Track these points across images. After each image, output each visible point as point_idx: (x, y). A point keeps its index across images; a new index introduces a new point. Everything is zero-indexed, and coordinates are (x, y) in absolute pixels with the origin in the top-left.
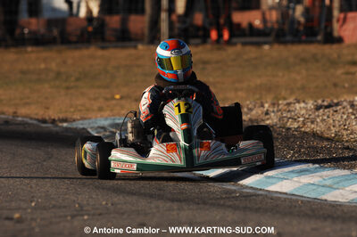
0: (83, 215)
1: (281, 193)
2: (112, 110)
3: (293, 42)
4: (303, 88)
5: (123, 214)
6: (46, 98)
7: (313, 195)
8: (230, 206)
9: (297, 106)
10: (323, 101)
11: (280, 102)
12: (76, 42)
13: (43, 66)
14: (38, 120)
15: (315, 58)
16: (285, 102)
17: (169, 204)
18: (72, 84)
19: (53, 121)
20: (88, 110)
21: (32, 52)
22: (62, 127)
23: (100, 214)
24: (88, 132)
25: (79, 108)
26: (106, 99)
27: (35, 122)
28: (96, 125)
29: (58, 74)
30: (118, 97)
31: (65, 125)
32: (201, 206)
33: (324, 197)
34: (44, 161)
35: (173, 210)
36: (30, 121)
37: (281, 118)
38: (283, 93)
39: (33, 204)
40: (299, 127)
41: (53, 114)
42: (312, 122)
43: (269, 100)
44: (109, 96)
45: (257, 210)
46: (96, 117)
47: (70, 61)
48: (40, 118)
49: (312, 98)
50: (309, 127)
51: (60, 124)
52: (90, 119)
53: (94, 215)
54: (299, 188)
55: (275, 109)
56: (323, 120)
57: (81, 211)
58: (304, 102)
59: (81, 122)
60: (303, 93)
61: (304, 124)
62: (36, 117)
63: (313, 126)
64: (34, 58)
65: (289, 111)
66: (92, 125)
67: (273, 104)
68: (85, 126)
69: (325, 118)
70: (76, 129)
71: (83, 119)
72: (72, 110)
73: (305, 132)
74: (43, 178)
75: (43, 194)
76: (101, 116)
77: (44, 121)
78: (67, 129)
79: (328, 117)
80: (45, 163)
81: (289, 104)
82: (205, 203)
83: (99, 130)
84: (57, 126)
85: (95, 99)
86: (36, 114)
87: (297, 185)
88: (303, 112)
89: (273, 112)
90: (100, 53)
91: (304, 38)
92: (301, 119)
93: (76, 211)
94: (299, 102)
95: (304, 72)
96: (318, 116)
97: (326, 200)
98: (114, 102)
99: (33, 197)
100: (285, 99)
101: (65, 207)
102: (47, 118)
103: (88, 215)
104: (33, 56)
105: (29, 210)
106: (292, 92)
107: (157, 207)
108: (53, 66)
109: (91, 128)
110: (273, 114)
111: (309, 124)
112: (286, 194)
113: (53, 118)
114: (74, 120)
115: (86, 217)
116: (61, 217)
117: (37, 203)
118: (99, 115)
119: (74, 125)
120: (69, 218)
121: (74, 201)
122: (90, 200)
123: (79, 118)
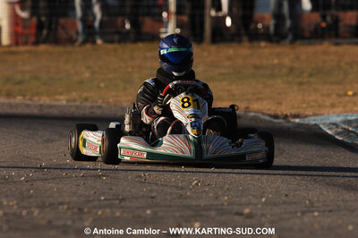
0: (313, 212)
2: (344, 107)
5: (353, 211)
6: (279, 94)
12: (310, 38)
13: (276, 61)
14: (270, 116)
18: (305, 80)
19: (286, 117)
20: (320, 106)
21: (265, 47)
22: (294, 123)
23: (330, 211)
24: (320, 128)
25: (312, 104)
26: (339, 96)
27: (268, 118)
28: (328, 122)
29: (291, 70)
30: (350, 93)
31: (297, 120)
36: (263, 117)
39: (264, 200)
41: (285, 109)
44: (342, 92)
46: (329, 114)
47: (303, 57)
48: (272, 113)
51: (292, 120)
52: (322, 115)
53: (324, 211)
57: (310, 208)
59: (313, 118)
62: (269, 112)
64: (267, 54)
66: (324, 122)
68: (318, 123)
70: (308, 125)
71: (315, 115)
72: (304, 106)
75: (274, 190)
76: (334, 113)
77: (276, 117)
78: (299, 125)
83: (331, 126)
84: (289, 122)
85: (328, 95)
86: (269, 110)
90: (334, 49)
93: (306, 207)
98: (346, 98)
99: (264, 193)
101: (295, 203)
102: (280, 114)
103: (318, 211)
104: (267, 51)
105: (260, 206)
108: (286, 61)
109: (323, 124)
113: (285, 113)
114: (306, 116)
115: (316, 214)
116: (291, 213)
117: (268, 198)
118: (331, 112)
119: (306, 121)
120: (299, 214)
121: (305, 198)
122: (321, 196)
123: (311, 114)
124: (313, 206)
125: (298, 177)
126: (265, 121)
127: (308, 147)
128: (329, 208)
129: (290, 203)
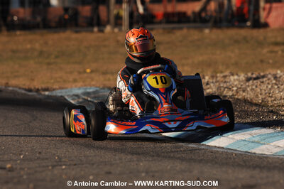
0: (61, 165)
1: (219, 147)
2: (84, 82)
3: (228, 27)
4: (236, 64)
5: (93, 164)
6: (32, 72)
7: (244, 149)
8: (179, 158)
9: (232, 78)
10: (252, 74)
11: (218, 75)
12: (56, 27)
13: (29, 46)
14: (26, 90)
15: (245, 40)
16: (222, 75)
17: (129, 157)
18: (52, 61)
19: (38, 90)
20: (65, 81)
21: (20, 35)
22: (44, 95)
23: (75, 165)
24: (65, 99)
25: (59, 80)
26: (80, 73)
27: (23, 92)
28: (71, 94)
29: (41, 53)
30: (88, 71)
31: (47, 93)
32: (155, 158)
33: (253, 151)
34: (30, 122)
35: (133, 161)
36: (19, 91)
37: (219, 88)
38: (221, 68)
39: (22, 157)
40: (233, 95)
41: (36, 84)
42: (244, 91)
43: (209, 73)
44: (81, 70)
45: (200, 161)
46: (71, 87)
47: (50, 42)
48: (27, 88)
49: (243, 71)
50: (241, 95)
51: (43, 93)
52: (66, 88)
53: (70, 165)
54: (234, 144)
55: (214, 81)
56: (252, 89)
57: (59, 162)
58: (237, 75)
59: (59, 91)
60: (236, 67)
61: (237, 92)
62: (24, 87)
63: (244, 94)
64: (23, 40)
65: (225, 82)
66: (68, 94)
67: (213, 77)
68: (63, 95)
69: (254, 87)
70: (56, 96)
71: (61, 88)
72: (52, 81)
73: (238, 99)
74: (29, 136)
75: (30, 149)
76: (76, 86)
77: (30, 90)
78: (48, 96)
79: (256, 87)
80: (31, 124)
81: (225, 77)
82: (158, 156)
83: (74, 97)
84: (41, 94)
85: (71, 73)
86: (24, 85)
87: (232, 141)
88: (236, 83)
89: (213, 82)
90: (74, 36)
91: (236, 24)
92: (235, 89)
93: (56, 162)
94: (233, 75)
95: (237, 51)
96: (249, 86)
97: (255, 153)
98: (86, 75)
99: (21, 151)
100: (222, 72)
101: (47, 159)
102: (33, 88)
103: (65, 165)
104: (21, 38)
105: (19, 162)
106: (228, 67)
107: (120, 159)
108: (37, 46)
109: (68, 96)
110: (212, 85)
111: (241, 92)
112: (223, 148)
113: (37, 87)
114: (54, 90)
115: (64, 167)
116: (44, 167)
117: (25, 156)
118: (74, 85)
119: (54, 93)
120: (50, 168)
121: (54, 154)
122: (67, 153)
123: (57, 87)
124: (60, 161)
125: (48, 138)
126: (22, 94)
127: (56, 114)
128: (74, 163)
129: (43, 159)
